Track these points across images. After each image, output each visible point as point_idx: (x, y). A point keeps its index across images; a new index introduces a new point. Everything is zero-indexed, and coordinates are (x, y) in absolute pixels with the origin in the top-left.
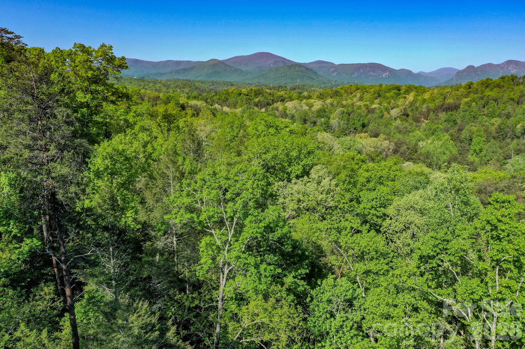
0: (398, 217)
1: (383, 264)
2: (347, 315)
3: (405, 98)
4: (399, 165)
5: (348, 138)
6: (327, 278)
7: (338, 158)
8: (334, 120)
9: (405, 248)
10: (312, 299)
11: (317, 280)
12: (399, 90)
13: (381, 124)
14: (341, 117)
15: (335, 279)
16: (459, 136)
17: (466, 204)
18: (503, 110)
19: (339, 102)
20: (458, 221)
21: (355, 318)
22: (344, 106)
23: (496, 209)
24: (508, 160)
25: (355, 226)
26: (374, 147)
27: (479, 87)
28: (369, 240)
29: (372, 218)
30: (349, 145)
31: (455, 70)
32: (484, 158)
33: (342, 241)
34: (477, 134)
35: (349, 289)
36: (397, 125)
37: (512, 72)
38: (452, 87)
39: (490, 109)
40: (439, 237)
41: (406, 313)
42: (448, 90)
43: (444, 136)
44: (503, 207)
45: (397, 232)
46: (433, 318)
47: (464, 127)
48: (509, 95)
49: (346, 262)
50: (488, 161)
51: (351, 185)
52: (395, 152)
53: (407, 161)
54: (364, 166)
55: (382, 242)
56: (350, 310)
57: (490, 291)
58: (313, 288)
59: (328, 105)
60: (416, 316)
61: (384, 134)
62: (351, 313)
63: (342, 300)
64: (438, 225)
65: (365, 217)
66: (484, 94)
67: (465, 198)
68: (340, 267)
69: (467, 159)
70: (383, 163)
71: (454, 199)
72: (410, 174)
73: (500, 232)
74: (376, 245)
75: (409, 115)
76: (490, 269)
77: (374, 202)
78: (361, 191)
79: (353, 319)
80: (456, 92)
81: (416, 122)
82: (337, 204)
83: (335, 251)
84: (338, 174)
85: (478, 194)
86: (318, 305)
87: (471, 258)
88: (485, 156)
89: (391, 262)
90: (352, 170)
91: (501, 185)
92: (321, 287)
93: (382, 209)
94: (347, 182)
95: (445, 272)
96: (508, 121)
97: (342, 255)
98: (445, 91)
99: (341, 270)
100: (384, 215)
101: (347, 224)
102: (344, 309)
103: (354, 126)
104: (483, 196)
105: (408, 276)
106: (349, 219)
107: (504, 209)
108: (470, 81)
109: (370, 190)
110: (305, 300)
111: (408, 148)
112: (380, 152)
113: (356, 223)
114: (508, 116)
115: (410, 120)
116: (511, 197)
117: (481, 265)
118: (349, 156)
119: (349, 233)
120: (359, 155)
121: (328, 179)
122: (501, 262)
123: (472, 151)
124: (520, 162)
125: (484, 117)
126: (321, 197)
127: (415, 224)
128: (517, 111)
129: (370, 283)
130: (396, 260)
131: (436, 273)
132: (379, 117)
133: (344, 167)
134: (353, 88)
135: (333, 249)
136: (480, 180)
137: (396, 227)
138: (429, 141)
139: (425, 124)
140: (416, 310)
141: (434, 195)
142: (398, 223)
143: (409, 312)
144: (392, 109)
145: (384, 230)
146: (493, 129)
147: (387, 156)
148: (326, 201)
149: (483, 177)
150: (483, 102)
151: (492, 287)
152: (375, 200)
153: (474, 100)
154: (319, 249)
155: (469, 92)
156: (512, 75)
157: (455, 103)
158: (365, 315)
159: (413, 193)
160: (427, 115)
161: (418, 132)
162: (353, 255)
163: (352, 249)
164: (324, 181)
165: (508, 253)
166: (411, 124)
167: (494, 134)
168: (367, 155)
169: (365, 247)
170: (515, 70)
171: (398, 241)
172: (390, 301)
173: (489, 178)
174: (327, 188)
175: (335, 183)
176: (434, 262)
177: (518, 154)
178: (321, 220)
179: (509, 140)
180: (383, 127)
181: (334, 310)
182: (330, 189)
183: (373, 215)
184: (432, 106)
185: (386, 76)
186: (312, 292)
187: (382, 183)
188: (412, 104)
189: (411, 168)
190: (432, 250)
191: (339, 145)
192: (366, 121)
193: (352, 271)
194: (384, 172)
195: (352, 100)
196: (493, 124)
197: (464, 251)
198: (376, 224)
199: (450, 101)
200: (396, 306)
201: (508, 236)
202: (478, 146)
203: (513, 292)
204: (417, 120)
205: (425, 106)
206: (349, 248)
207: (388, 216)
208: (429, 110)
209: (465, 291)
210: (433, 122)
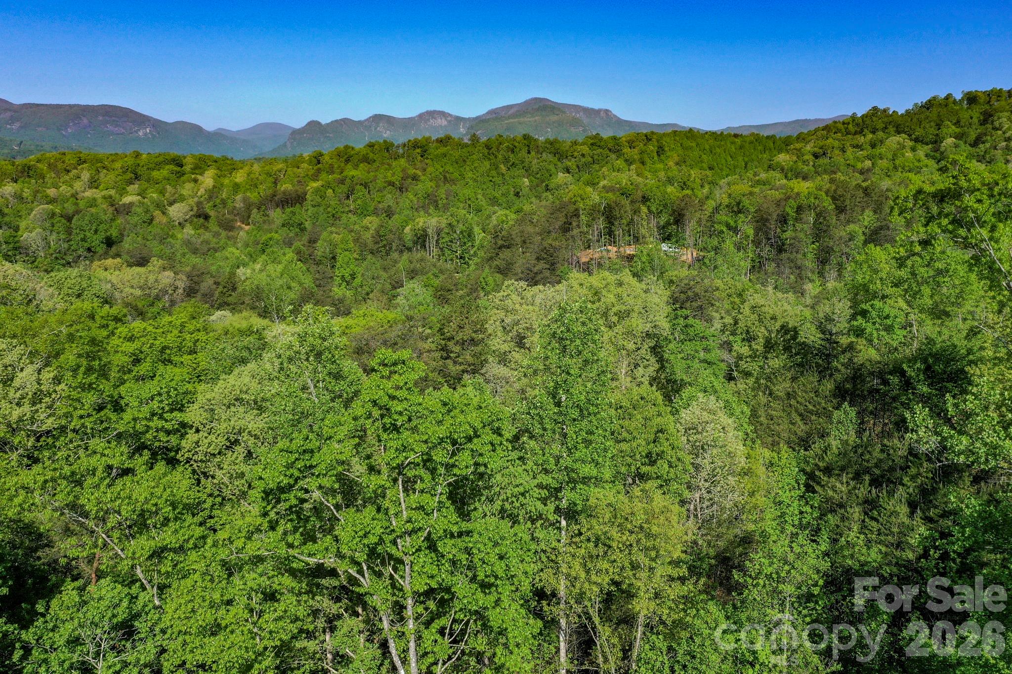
0: (213, 425)
1: (193, 526)
2: (123, 656)
3: (196, 181)
4: (201, 320)
5: (74, 272)
6: (60, 593)
7: (52, 319)
8: (31, 232)
9: (236, 483)
10: (27, 650)
11: (33, 605)
12: (181, 166)
13: (150, 238)
14: (48, 225)
15: (82, 589)
16: (313, 252)
17: (337, 376)
18: (379, 202)
19: (38, 191)
20: (327, 411)
21: (142, 657)
22: (52, 201)
23: (382, 377)
24: (398, 290)
25: (115, 462)
26: (140, 287)
27: (335, 160)
28: (153, 484)
29: (155, 437)
30: (77, 288)
31: (290, 128)
32: (359, 290)
33: (89, 500)
34: (342, 246)
35: (121, 601)
36: (186, 236)
37: (385, 135)
38: (286, 161)
39: (359, 202)
40: (294, 447)
41: (251, 611)
42: (281, 166)
43: (284, 254)
44: (396, 372)
45: (214, 455)
46: (306, 602)
47: (319, 236)
48: (385, 177)
49: (105, 545)
50: (368, 294)
51: (95, 375)
52: (190, 292)
53: (218, 309)
54: (122, 330)
55: (186, 483)
56: (129, 645)
57: (394, 523)
58: (25, 626)
59: (7, 199)
60: (272, 609)
61: (161, 257)
62: (133, 648)
63: (106, 628)
64: (293, 425)
65: (140, 439)
66: (345, 174)
67: (334, 367)
68: (90, 560)
69: (332, 294)
70: (167, 319)
71: (315, 371)
72: (226, 333)
73: (396, 417)
74: (172, 492)
75: (210, 217)
76: (388, 485)
77: (155, 402)
78: (123, 383)
79: (138, 660)
80: (295, 169)
81: (225, 229)
82: (63, 422)
83: (74, 527)
84: (57, 355)
85: (356, 355)
86: (45, 661)
87: (358, 474)
88: (361, 286)
89: (211, 517)
90: (93, 341)
91: (392, 335)
92: (48, 617)
93: (175, 414)
94: (82, 369)
95: (317, 510)
96: (390, 222)
97: (93, 532)
98: (275, 169)
99: (95, 565)
100: (183, 425)
101: (94, 461)
102: (113, 648)
103: (86, 245)
104: (364, 357)
105: (245, 537)
106: (99, 449)
107: (396, 376)
108: (316, 149)
109: (143, 379)
110: (10, 659)
111: (217, 283)
112: (157, 295)
113: (118, 455)
114: (389, 213)
115: (213, 225)
116: (405, 354)
117: (374, 482)
118: (79, 312)
119: (102, 479)
120: (107, 307)
121: (30, 369)
122: (404, 468)
123: (338, 279)
124: (417, 290)
125: (350, 215)
126: (16, 413)
127: (249, 432)
128: (401, 205)
129: (168, 572)
130: (219, 512)
131: (299, 517)
132: (144, 222)
133: (71, 338)
134: (70, 160)
135: (67, 524)
136: (357, 330)
137: (210, 444)
138: (258, 267)
139: (244, 232)
140: (271, 596)
141: (276, 369)
142: (212, 437)
143: (257, 606)
144: (171, 204)
145: (186, 455)
146: (368, 236)
147: (173, 303)
148: (33, 420)
149: (361, 324)
150: (344, 188)
151: (396, 515)
152: (157, 398)
153: (328, 186)
154: (30, 533)
155: (319, 171)
156: (385, 142)
157: (297, 191)
158: (164, 643)
159: (236, 371)
160: (246, 214)
161: (233, 249)
162: (120, 524)
163: (116, 512)
164: (20, 375)
165: (412, 450)
166: (217, 235)
167: (371, 245)
168: (127, 305)
169: (147, 501)
170: (388, 132)
171: (219, 473)
172: (217, 596)
173: (372, 324)
174: (31, 388)
175: (52, 375)
176: (292, 496)
177: (413, 278)
178: (28, 466)
179: (395, 255)
180: (155, 243)
181: (89, 658)
182: (41, 391)
183: (157, 431)
184: (253, 196)
185: (145, 134)
186: (24, 635)
187: (170, 361)
188: (212, 194)
189: (227, 323)
190: (286, 476)
191: (51, 290)
192: (114, 233)
193: (122, 559)
194: (169, 337)
195: (71, 186)
196: (367, 228)
197: (343, 463)
198: (166, 448)
199: (286, 186)
200: (229, 602)
201: (410, 420)
202: (348, 270)
203: (428, 515)
204: (228, 227)
205: (239, 197)
206: (107, 512)
207: (191, 427)
208: (249, 206)
209: (353, 534)
210: (259, 229)
